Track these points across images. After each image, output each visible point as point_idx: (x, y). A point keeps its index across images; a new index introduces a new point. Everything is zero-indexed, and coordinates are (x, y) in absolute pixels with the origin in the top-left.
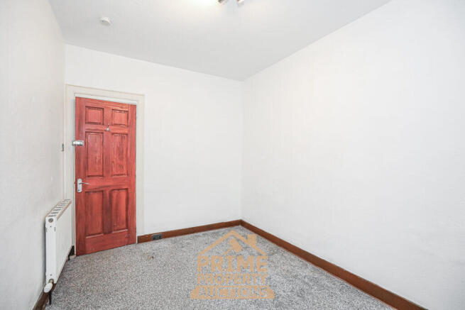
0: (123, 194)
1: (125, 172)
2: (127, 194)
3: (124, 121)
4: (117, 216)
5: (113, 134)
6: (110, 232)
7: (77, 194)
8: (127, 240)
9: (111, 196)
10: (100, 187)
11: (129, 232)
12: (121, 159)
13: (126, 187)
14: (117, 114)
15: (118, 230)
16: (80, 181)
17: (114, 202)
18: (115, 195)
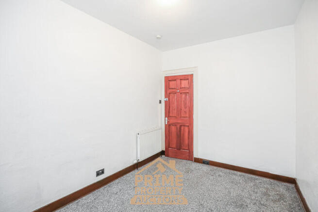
0: (187, 129)
1: (187, 115)
2: (189, 129)
3: (183, 86)
4: (183, 141)
5: (181, 93)
6: (180, 149)
7: (166, 125)
8: (188, 157)
9: (180, 128)
10: (175, 123)
11: (189, 152)
12: (186, 108)
13: (187, 125)
14: (183, 82)
15: (184, 149)
16: (166, 119)
17: (182, 133)
18: (182, 128)
